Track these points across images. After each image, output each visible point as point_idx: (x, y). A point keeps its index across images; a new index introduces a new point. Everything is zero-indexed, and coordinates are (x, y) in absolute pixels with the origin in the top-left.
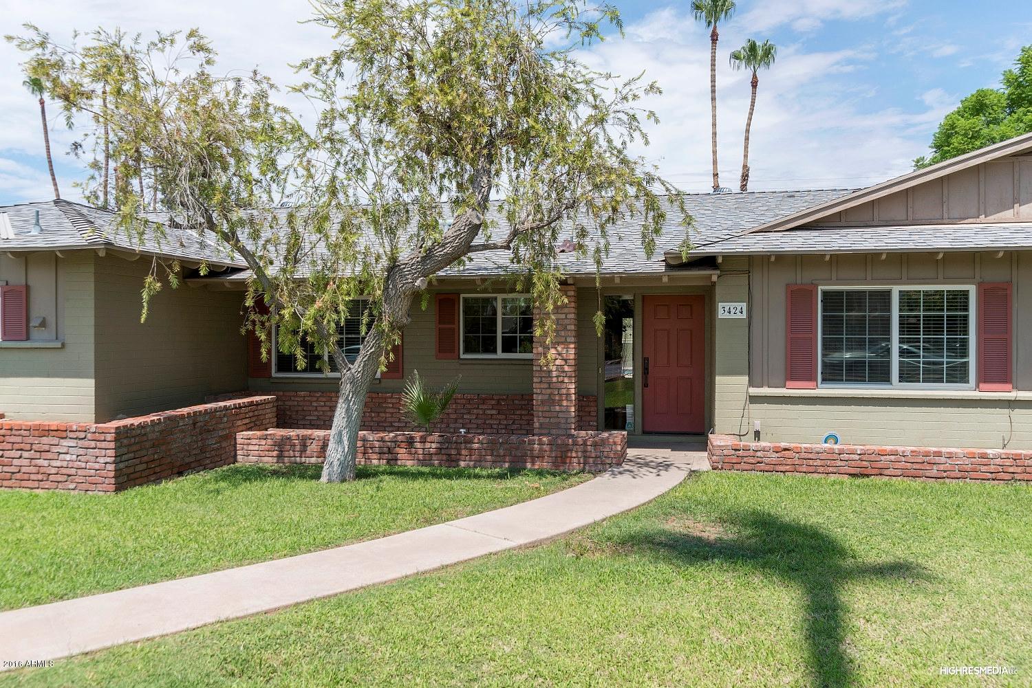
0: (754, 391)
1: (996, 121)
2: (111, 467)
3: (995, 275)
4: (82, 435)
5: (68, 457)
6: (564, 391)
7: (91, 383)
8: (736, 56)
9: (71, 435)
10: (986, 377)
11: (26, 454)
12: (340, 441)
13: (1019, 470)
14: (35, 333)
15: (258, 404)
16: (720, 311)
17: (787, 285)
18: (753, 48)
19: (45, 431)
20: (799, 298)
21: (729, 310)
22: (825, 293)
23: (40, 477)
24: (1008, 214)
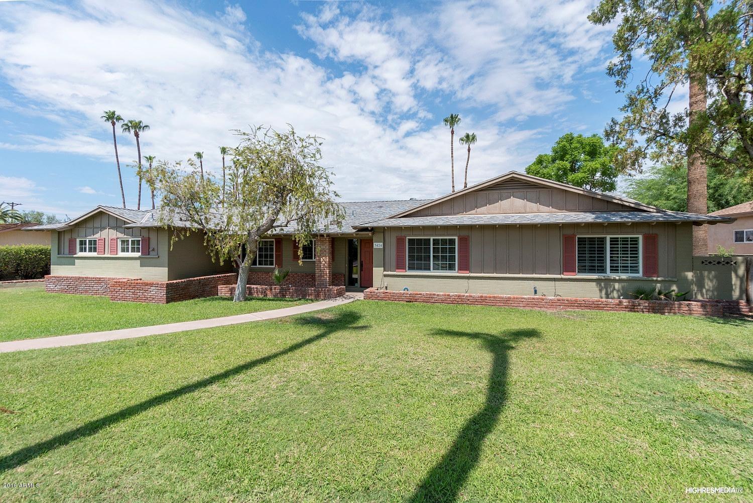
0: (386, 273)
1: (546, 167)
2: (165, 296)
3: (464, 233)
4: (157, 286)
5: (153, 292)
6: (325, 273)
7: (166, 269)
8: (462, 140)
9: (154, 285)
10: (460, 269)
11: (141, 291)
12: (239, 288)
13: (460, 300)
14: (151, 253)
15: (228, 276)
16: (375, 245)
17: (397, 237)
18: (468, 136)
19: (147, 284)
20: (400, 241)
21: (378, 245)
22: (409, 239)
23: (145, 299)
24: (473, 212)
